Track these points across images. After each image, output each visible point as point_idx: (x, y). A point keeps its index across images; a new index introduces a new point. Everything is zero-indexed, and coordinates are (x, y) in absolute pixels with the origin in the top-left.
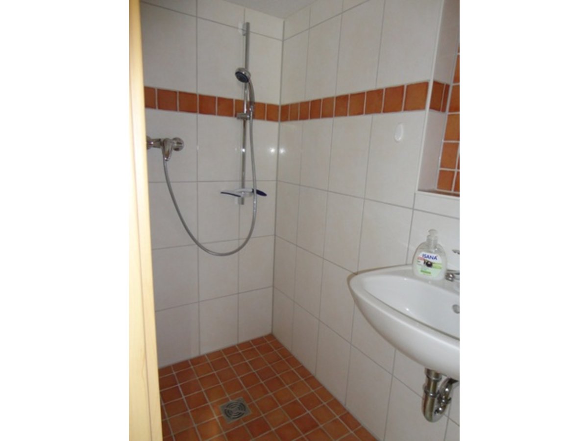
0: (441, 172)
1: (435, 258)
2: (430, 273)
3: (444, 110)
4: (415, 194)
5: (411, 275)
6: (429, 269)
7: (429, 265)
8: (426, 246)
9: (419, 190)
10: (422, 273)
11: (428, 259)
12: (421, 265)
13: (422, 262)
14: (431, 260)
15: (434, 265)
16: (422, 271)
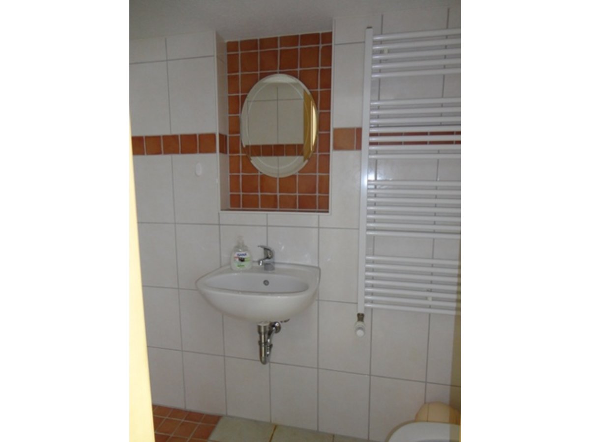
0: (231, 195)
1: (246, 254)
2: (243, 266)
3: (226, 153)
4: (219, 214)
5: (231, 270)
6: (243, 263)
7: (242, 260)
8: (237, 248)
9: (222, 210)
10: (238, 268)
11: (241, 257)
12: (237, 262)
13: (237, 260)
14: (243, 257)
15: (245, 260)
16: (239, 266)
